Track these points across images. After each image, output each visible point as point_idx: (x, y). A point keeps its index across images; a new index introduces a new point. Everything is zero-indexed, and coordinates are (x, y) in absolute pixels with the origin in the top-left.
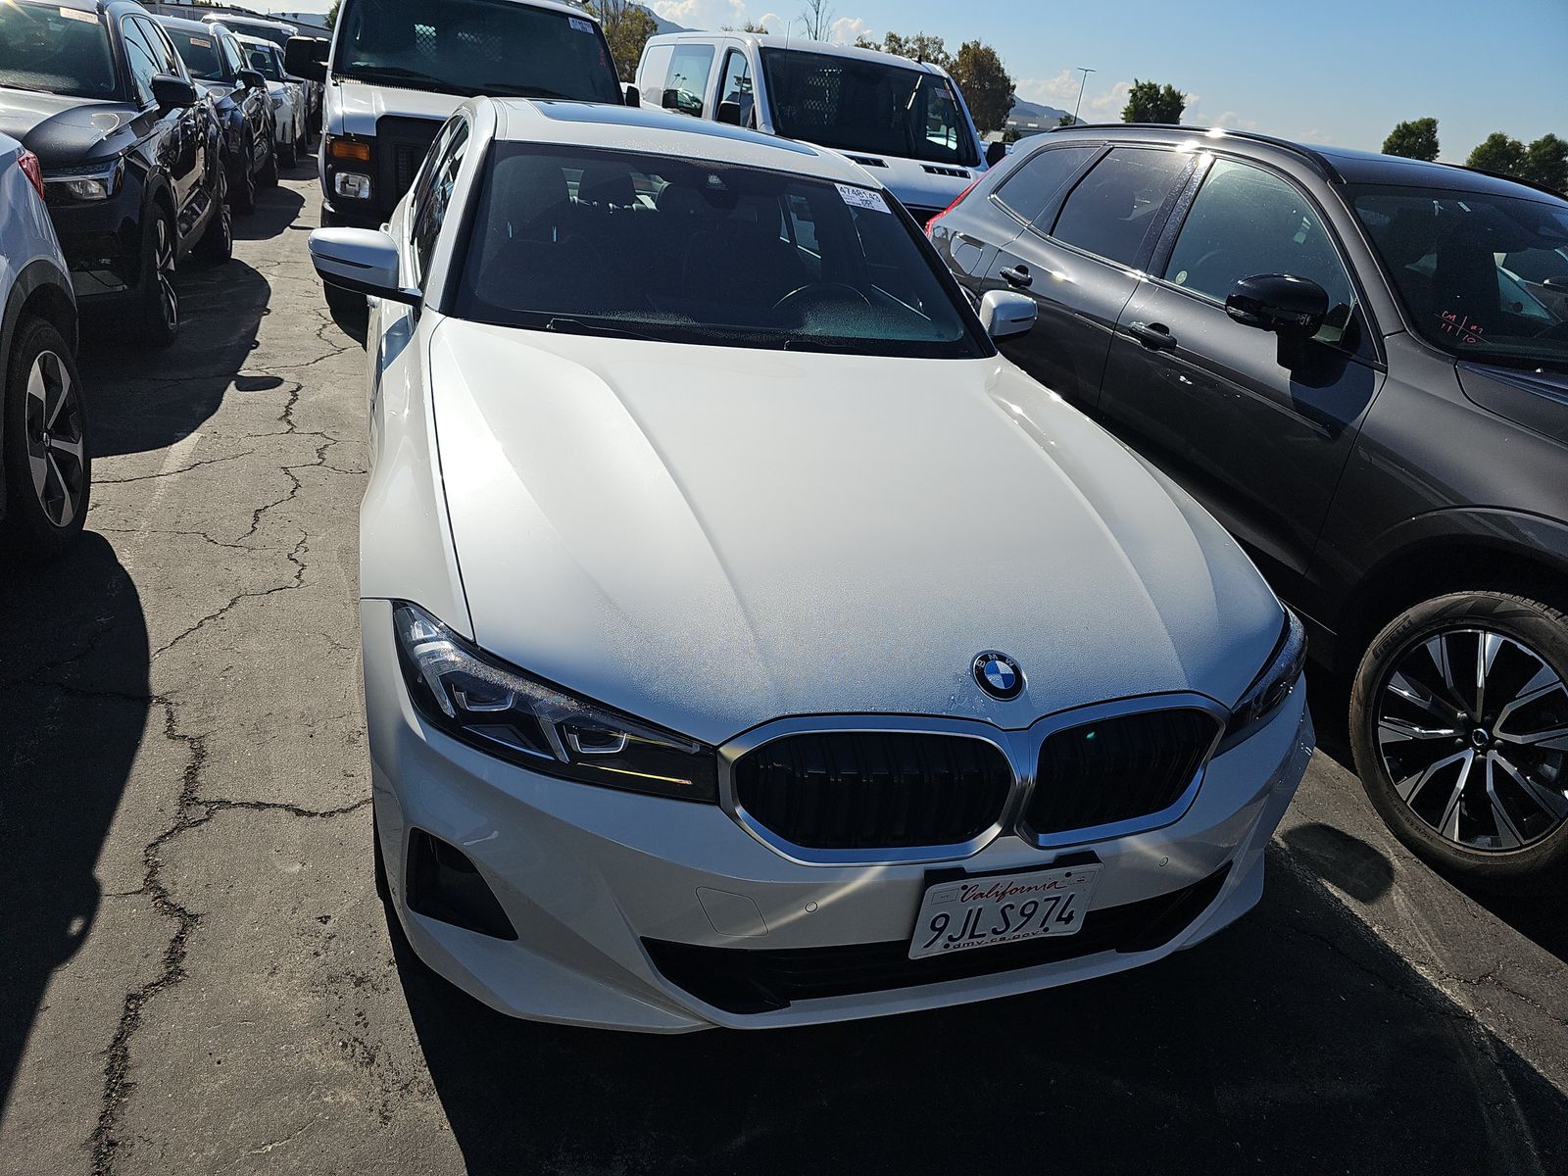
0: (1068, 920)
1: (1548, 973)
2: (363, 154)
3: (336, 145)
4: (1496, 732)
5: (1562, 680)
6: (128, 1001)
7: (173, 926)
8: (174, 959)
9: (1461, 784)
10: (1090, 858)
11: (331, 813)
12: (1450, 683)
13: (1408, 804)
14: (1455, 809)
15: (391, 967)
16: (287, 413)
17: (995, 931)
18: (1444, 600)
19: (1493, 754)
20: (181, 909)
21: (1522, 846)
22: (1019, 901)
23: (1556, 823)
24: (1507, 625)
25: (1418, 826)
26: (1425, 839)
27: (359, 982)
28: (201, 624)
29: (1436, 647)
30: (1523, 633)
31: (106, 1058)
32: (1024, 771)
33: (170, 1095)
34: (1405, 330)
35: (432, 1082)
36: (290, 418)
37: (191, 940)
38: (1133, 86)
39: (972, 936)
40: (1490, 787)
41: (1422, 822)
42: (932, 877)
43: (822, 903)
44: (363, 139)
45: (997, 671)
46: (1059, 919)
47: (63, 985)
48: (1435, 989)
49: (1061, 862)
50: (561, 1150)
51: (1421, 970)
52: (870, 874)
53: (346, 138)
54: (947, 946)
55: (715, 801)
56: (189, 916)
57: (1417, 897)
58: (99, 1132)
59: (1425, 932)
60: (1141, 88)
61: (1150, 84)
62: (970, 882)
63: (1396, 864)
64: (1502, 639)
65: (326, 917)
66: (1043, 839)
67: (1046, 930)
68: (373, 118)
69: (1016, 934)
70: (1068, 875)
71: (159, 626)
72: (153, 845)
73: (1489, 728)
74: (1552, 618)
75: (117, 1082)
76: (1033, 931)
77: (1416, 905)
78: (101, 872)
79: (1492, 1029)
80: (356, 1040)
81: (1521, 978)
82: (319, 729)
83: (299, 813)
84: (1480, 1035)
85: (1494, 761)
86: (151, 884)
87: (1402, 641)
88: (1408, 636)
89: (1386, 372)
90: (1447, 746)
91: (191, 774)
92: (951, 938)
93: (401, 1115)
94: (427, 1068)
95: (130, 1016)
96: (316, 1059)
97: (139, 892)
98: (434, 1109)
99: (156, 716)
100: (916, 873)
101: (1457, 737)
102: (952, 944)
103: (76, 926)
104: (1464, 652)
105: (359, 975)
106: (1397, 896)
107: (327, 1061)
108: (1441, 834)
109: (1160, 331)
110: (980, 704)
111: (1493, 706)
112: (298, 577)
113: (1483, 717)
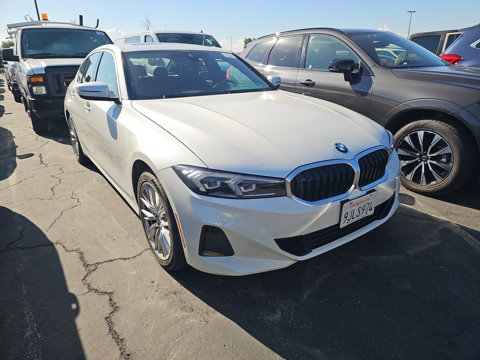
0: (371, 210)
1: (459, 209)
2: (41, 80)
3: (31, 79)
4: (428, 155)
5: (441, 136)
6: (106, 319)
7: (107, 297)
8: (113, 305)
9: (423, 171)
10: (374, 190)
11: (135, 257)
12: (413, 147)
13: (411, 181)
14: (423, 177)
15: (182, 287)
16: (42, 162)
17: (357, 216)
18: (406, 127)
19: (429, 161)
20: (105, 292)
21: (443, 180)
22: (361, 205)
23: (450, 172)
24: (424, 128)
25: (415, 186)
26: (418, 188)
27: (175, 293)
28: (55, 221)
29: (407, 139)
30: (429, 128)
31: (110, 335)
32: (357, 169)
33: (138, 337)
34: (375, 65)
35: (214, 309)
36: (44, 163)
37: (115, 299)
38: (244, 40)
39: (353, 218)
40: (431, 169)
41: (415, 184)
42: (342, 203)
43: (319, 216)
44: (40, 75)
45: (341, 147)
46: (370, 210)
47: (80, 322)
48: (439, 218)
49: (368, 193)
50: (261, 313)
51: (433, 215)
52: (329, 205)
53: (34, 75)
54: (347, 223)
55: (286, 195)
56: (109, 293)
57: (422, 201)
58: (122, 353)
59: (429, 208)
60: (247, 40)
61: (249, 39)
62: (352, 202)
63: (413, 196)
64: (423, 131)
65: (153, 281)
66: (363, 188)
67: (367, 214)
68: (43, 68)
69: (361, 216)
70: (371, 195)
71: (42, 224)
72: (83, 279)
73: (426, 155)
74: (435, 122)
75: (119, 340)
76: (364, 215)
77: (423, 203)
78: (71, 290)
79: (455, 223)
80: (184, 307)
81: (454, 211)
82: (115, 237)
83: (125, 259)
84: (454, 225)
85: (430, 163)
86: (90, 289)
87: (398, 140)
88: (399, 139)
89: (374, 76)
90: (417, 163)
91: (82, 258)
92: (349, 220)
93: (210, 319)
94: (210, 307)
95: (110, 323)
96: (176, 315)
97: (88, 292)
98: (219, 316)
99: (58, 247)
100: (339, 203)
101: (418, 160)
102: (349, 222)
103: (74, 306)
104: (415, 138)
105: (173, 292)
106: (418, 202)
107: (179, 314)
108: (422, 185)
109: (310, 81)
110: (341, 155)
111: (426, 149)
112: (78, 202)
113: (424, 152)
